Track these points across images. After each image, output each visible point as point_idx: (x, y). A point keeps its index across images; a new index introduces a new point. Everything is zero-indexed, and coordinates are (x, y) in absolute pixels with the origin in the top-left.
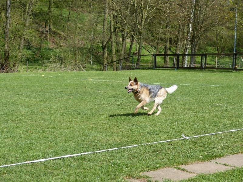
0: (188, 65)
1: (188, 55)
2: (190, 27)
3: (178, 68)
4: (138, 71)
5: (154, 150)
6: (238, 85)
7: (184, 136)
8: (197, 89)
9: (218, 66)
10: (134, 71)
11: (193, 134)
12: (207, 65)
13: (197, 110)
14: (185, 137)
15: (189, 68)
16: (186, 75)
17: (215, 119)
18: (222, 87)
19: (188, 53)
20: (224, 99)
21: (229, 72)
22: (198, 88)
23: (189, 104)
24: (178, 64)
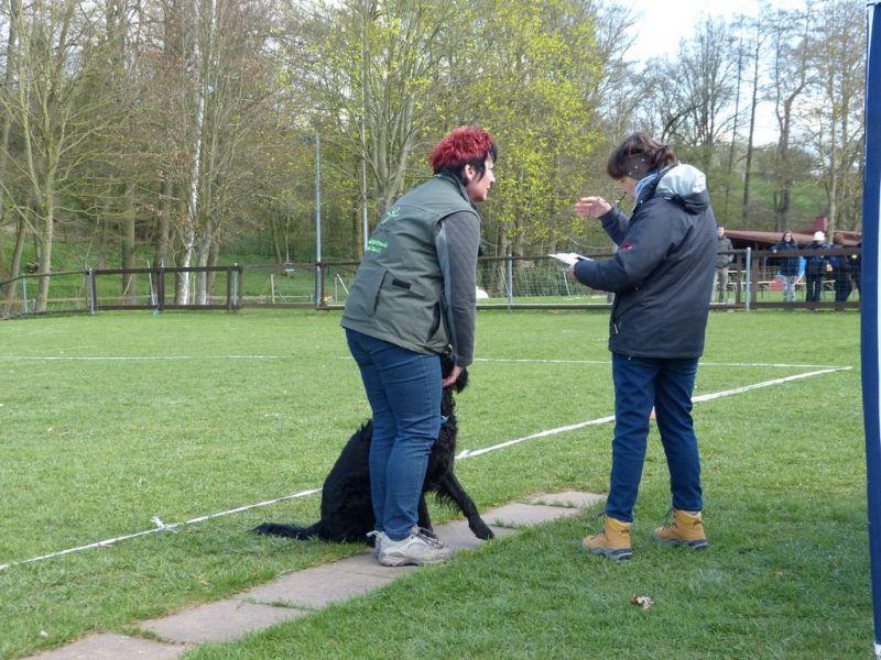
0: (191, 299)
1: (189, 270)
2: (193, 190)
3: (162, 306)
4: (41, 321)
5: (64, 578)
6: (330, 352)
7: (159, 523)
8: (213, 371)
9: (276, 299)
10: (29, 320)
11: (189, 512)
12: (245, 298)
13: (207, 434)
14: (163, 526)
15: (194, 308)
16: (184, 329)
17: (259, 461)
18: (284, 360)
19: (191, 263)
20: (286, 397)
21: (307, 315)
22: (215, 367)
23: (186, 418)
24: (161, 298)
